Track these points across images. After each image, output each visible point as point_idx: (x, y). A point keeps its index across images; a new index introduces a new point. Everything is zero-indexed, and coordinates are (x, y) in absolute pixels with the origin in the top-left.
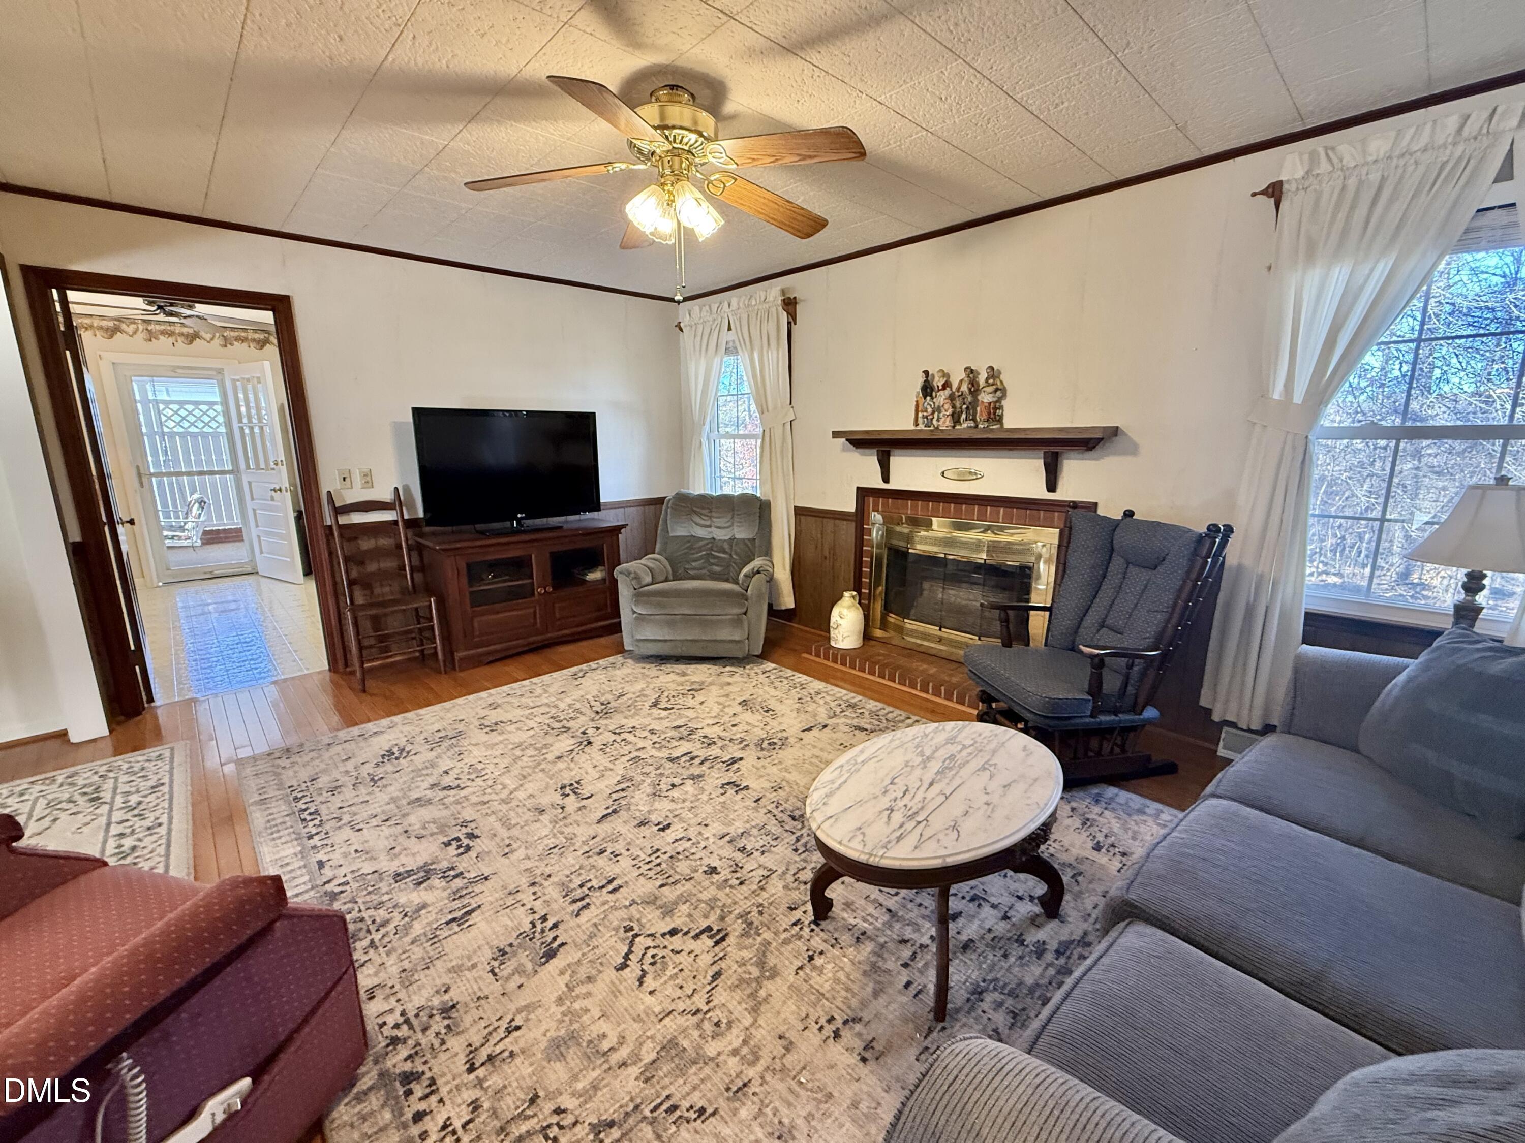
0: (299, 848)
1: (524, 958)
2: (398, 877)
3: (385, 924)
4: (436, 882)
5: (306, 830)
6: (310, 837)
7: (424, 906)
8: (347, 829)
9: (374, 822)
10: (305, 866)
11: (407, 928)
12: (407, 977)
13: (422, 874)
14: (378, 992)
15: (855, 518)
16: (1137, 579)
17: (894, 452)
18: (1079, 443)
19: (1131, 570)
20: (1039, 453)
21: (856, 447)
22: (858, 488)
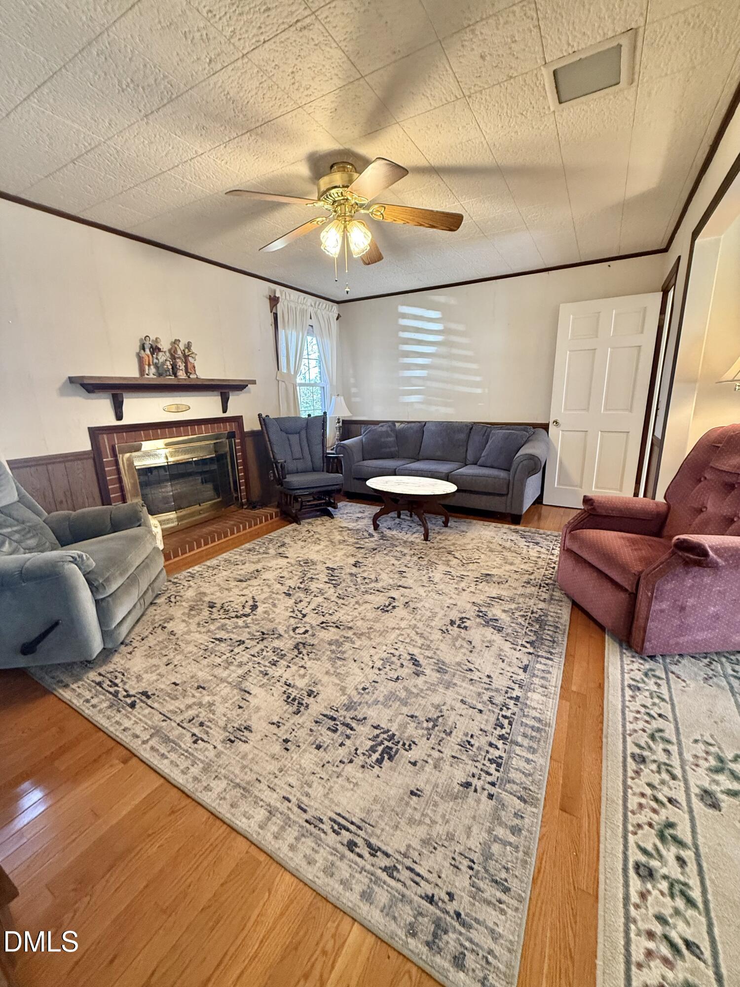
0: (529, 694)
2: (500, 630)
3: (523, 616)
4: (490, 615)
5: (516, 709)
6: (517, 698)
7: (504, 611)
8: (494, 686)
9: (475, 676)
10: (534, 675)
11: (516, 609)
12: (531, 596)
13: (491, 623)
14: (542, 598)
15: (92, 456)
16: (294, 438)
17: (125, 395)
18: (240, 387)
19: (290, 436)
20: (217, 393)
21: (89, 391)
22: (89, 428)
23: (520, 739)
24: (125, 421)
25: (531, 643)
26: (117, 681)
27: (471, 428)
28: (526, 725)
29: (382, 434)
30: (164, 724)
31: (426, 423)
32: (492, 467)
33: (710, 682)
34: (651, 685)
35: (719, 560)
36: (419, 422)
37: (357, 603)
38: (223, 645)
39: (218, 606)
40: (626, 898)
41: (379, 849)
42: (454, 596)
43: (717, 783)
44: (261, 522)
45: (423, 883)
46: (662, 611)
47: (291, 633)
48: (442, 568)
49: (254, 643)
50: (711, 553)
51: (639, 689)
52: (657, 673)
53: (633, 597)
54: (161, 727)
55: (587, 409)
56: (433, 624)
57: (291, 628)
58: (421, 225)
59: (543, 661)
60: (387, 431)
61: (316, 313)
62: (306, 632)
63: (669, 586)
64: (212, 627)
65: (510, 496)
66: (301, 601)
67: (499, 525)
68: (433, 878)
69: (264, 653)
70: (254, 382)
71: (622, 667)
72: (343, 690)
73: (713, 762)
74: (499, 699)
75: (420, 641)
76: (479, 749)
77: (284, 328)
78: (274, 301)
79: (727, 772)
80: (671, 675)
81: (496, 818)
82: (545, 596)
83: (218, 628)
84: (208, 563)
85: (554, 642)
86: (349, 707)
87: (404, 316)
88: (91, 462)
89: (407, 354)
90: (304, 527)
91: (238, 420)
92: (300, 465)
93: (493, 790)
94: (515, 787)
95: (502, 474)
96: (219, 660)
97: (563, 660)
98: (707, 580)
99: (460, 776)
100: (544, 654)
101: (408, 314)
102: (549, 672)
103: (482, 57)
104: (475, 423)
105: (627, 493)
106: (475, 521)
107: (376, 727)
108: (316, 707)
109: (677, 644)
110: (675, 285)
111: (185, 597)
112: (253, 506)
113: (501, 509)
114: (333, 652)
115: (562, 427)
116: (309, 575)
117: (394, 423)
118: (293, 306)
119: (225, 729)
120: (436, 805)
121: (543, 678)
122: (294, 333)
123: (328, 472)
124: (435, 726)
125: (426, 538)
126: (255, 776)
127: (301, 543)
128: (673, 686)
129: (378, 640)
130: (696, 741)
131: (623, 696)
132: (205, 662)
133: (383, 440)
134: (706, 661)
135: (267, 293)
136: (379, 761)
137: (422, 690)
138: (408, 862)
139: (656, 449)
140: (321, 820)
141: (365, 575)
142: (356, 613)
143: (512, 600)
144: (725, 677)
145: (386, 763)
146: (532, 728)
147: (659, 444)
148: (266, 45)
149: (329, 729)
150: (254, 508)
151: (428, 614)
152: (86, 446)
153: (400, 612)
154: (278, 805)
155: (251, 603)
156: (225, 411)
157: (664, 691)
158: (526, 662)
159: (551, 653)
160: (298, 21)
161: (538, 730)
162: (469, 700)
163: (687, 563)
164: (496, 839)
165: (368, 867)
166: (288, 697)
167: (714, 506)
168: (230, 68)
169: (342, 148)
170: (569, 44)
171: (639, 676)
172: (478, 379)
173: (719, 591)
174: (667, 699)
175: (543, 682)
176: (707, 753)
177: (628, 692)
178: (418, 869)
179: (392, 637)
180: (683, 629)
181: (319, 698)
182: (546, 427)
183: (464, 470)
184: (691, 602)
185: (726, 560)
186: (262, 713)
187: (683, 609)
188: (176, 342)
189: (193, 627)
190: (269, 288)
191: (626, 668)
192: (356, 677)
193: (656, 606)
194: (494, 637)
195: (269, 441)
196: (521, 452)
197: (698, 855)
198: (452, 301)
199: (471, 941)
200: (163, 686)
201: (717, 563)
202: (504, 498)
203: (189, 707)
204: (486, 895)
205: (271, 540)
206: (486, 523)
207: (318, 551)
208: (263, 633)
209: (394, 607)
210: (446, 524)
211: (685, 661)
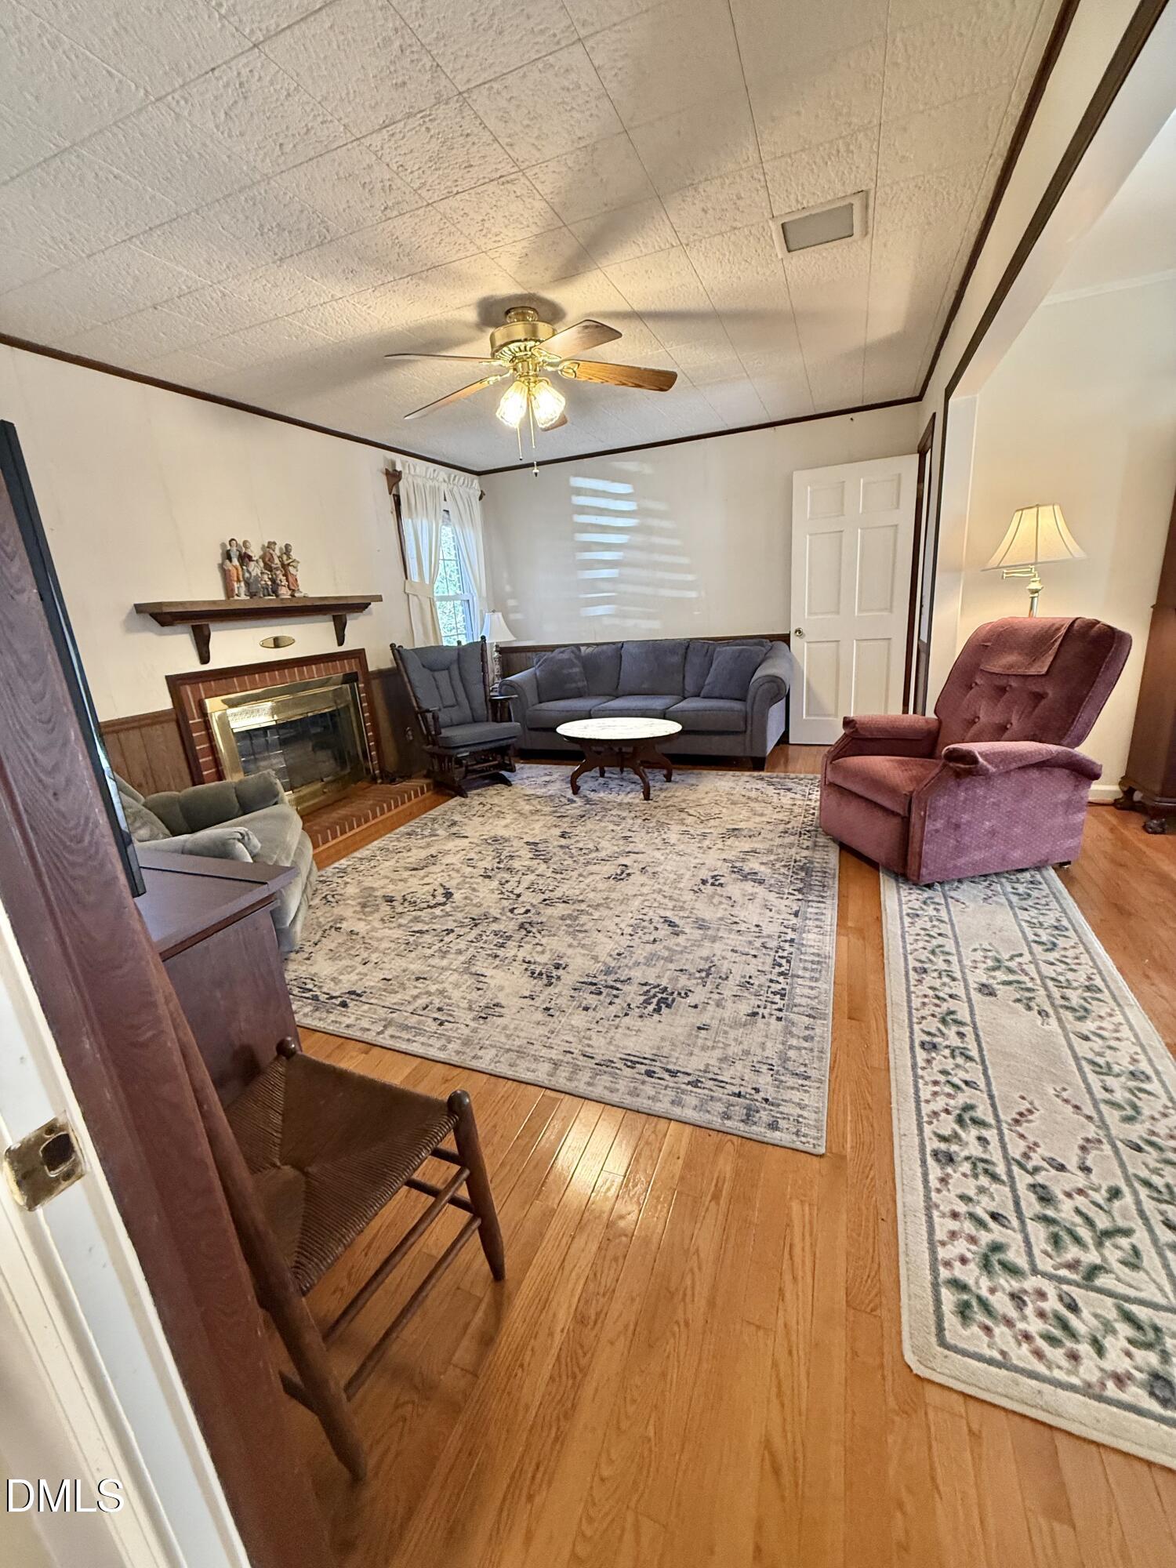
0: (804, 935)
1: (745, 833)
2: (761, 882)
3: (785, 866)
4: (747, 870)
5: (792, 950)
6: (792, 940)
7: (762, 863)
8: (764, 933)
9: (743, 927)
10: (806, 919)
11: (777, 860)
12: (791, 846)
13: (749, 877)
14: (804, 846)
15: (174, 716)
16: (442, 676)
17: (212, 626)
18: (360, 606)
19: (436, 674)
20: (329, 617)
21: (163, 624)
22: (168, 678)
23: (800, 973)
24: (213, 665)
25: (799, 890)
26: (310, 986)
27: (687, 647)
28: (806, 961)
29: (564, 664)
30: (394, 1015)
31: (623, 643)
32: (721, 698)
33: (990, 901)
34: (932, 912)
35: (989, 766)
36: (613, 643)
37: (580, 875)
38: (426, 936)
39: (399, 898)
40: (914, 1066)
41: (678, 1071)
42: (699, 855)
43: (994, 978)
44: (410, 799)
45: (727, 1086)
46: (937, 831)
47: (509, 914)
48: (676, 828)
49: (467, 930)
50: (980, 759)
51: (918, 915)
52: (936, 900)
53: (906, 821)
54: (392, 1019)
55: (838, 613)
56: (681, 885)
57: (507, 910)
58: (624, 384)
59: (814, 904)
60: (569, 660)
61: (451, 491)
62: (528, 911)
63: (942, 802)
64: (402, 921)
65: (748, 732)
66: (507, 882)
67: (738, 773)
68: (737, 1081)
69: (484, 938)
70: (379, 599)
71: (900, 900)
72: (595, 959)
73: (990, 963)
74: (773, 944)
75: (671, 905)
76: (760, 986)
77: (410, 516)
78: (393, 477)
79: (1003, 969)
80: (949, 900)
81: (788, 1032)
82: (807, 844)
83: (411, 921)
84: (357, 854)
85: (824, 886)
86: (608, 972)
87: (579, 491)
88: (173, 726)
89: (588, 547)
90: (474, 799)
91: (359, 655)
92: (454, 714)
93: (780, 1014)
94: (802, 1009)
95: (737, 705)
96: (429, 952)
97: (836, 901)
98: (980, 792)
99: (744, 1008)
100: (815, 899)
101: (586, 489)
102: (823, 914)
103: (705, 211)
104: (691, 639)
105: (895, 710)
106: (705, 772)
107: (646, 984)
108: (569, 978)
109: (955, 867)
110: (931, 447)
111: (347, 895)
112: (389, 778)
113: (738, 752)
114: (569, 926)
115: (807, 638)
116: (505, 853)
117: (578, 646)
118: (421, 484)
119: (470, 1009)
120: (726, 1033)
121: (817, 919)
122: (425, 521)
123: (495, 720)
124: (708, 975)
125: (647, 797)
126: (525, 1041)
127: (477, 820)
128: (952, 909)
129: (620, 909)
130: (975, 950)
131: (902, 923)
132: (413, 955)
133: (565, 672)
134: (986, 884)
135: (382, 466)
136: (658, 1010)
137: (686, 947)
138: (711, 1076)
139: (923, 656)
140: (612, 1062)
141: (580, 845)
142: (582, 886)
143: (770, 851)
144: (1005, 895)
145: (664, 1010)
146: (813, 962)
147: (925, 649)
148: (458, 196)
149: (591, 993)
150: (392, 781)
151: (673, 877)
152: (165, 703)
153: (637, 878)
154: (561, 1057)
155: (441, 891)
156: (341, 642)
157: (944, 915)
158: (795, 908)
159: (823, 897)
160: (501, 177)
161: (819, 963)
162: (739, 948)
163: (959, 775)
164: (791, 1047)
165: (671, 1085)
166: (533, 973)
167: (986, 715)
168: (408, 215)
169: (525, 292)
170: (797, 201)
171: (917, 904)
172: (690, 577)
173: (994, 803)
174: (947, 919)
175: (818, 923)
176: (985, 957)
177: (907, 920)
178: (720, 1078)
179: (636, 903)
180: (960, 850)
181: (569, 969)
182: (786, 639)
183: (683, 705)
184: (966, 817)
185: (996, 766)
186: (507, 990)
187: (957, 826)
188: (272, 545)
189: (377, 924)
190: (385, 459)
191: (904, 900)
192: (606, 947)
193: (930, 826)
194: (755, 890)
195: (410, 681)
196: (759, 674)
197: (975, 1028)
198: (647, 469)
199: (782, 1113)
200: (372, 984)
201: (987, 770)
202: (740, 738)
203: (415, 997)
204: (788, 1084)
205: (434, 820)
206: (720, 773)
207: (506, 826)
208: (474, 919)
209: (629, 875)
210: (668, 779)
211: (965, 886)
